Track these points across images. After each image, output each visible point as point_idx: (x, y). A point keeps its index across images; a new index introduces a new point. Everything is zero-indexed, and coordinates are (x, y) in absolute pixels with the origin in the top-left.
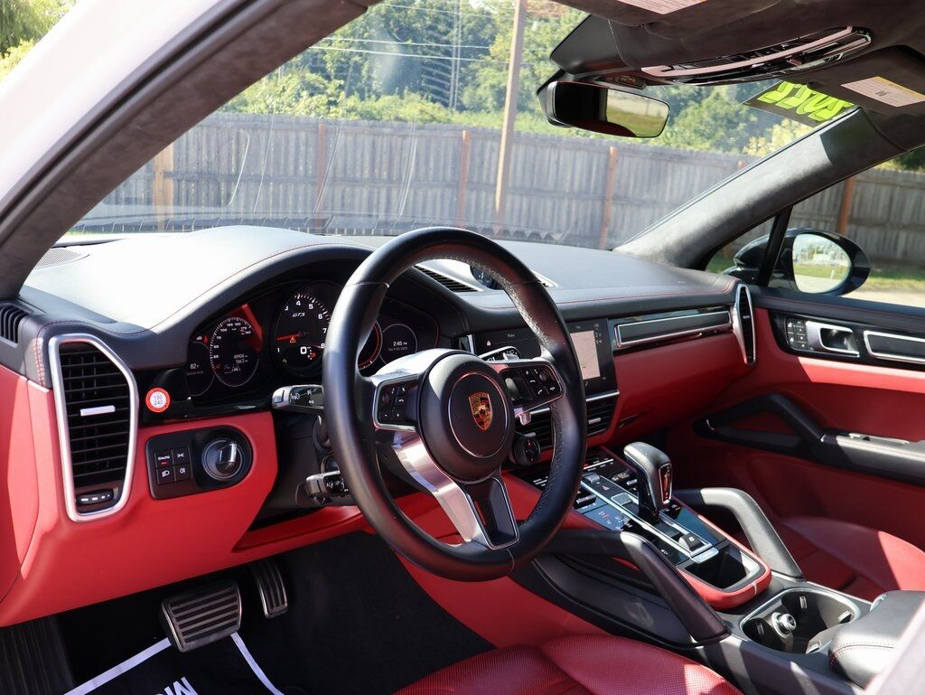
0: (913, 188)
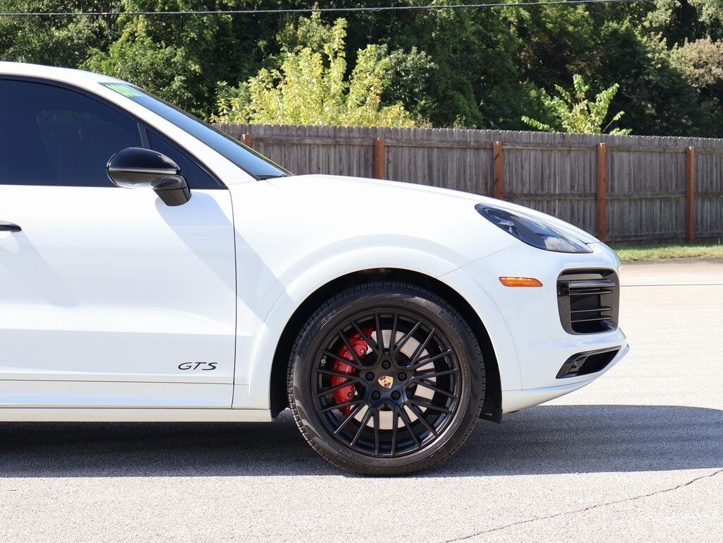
0: (452, 148)
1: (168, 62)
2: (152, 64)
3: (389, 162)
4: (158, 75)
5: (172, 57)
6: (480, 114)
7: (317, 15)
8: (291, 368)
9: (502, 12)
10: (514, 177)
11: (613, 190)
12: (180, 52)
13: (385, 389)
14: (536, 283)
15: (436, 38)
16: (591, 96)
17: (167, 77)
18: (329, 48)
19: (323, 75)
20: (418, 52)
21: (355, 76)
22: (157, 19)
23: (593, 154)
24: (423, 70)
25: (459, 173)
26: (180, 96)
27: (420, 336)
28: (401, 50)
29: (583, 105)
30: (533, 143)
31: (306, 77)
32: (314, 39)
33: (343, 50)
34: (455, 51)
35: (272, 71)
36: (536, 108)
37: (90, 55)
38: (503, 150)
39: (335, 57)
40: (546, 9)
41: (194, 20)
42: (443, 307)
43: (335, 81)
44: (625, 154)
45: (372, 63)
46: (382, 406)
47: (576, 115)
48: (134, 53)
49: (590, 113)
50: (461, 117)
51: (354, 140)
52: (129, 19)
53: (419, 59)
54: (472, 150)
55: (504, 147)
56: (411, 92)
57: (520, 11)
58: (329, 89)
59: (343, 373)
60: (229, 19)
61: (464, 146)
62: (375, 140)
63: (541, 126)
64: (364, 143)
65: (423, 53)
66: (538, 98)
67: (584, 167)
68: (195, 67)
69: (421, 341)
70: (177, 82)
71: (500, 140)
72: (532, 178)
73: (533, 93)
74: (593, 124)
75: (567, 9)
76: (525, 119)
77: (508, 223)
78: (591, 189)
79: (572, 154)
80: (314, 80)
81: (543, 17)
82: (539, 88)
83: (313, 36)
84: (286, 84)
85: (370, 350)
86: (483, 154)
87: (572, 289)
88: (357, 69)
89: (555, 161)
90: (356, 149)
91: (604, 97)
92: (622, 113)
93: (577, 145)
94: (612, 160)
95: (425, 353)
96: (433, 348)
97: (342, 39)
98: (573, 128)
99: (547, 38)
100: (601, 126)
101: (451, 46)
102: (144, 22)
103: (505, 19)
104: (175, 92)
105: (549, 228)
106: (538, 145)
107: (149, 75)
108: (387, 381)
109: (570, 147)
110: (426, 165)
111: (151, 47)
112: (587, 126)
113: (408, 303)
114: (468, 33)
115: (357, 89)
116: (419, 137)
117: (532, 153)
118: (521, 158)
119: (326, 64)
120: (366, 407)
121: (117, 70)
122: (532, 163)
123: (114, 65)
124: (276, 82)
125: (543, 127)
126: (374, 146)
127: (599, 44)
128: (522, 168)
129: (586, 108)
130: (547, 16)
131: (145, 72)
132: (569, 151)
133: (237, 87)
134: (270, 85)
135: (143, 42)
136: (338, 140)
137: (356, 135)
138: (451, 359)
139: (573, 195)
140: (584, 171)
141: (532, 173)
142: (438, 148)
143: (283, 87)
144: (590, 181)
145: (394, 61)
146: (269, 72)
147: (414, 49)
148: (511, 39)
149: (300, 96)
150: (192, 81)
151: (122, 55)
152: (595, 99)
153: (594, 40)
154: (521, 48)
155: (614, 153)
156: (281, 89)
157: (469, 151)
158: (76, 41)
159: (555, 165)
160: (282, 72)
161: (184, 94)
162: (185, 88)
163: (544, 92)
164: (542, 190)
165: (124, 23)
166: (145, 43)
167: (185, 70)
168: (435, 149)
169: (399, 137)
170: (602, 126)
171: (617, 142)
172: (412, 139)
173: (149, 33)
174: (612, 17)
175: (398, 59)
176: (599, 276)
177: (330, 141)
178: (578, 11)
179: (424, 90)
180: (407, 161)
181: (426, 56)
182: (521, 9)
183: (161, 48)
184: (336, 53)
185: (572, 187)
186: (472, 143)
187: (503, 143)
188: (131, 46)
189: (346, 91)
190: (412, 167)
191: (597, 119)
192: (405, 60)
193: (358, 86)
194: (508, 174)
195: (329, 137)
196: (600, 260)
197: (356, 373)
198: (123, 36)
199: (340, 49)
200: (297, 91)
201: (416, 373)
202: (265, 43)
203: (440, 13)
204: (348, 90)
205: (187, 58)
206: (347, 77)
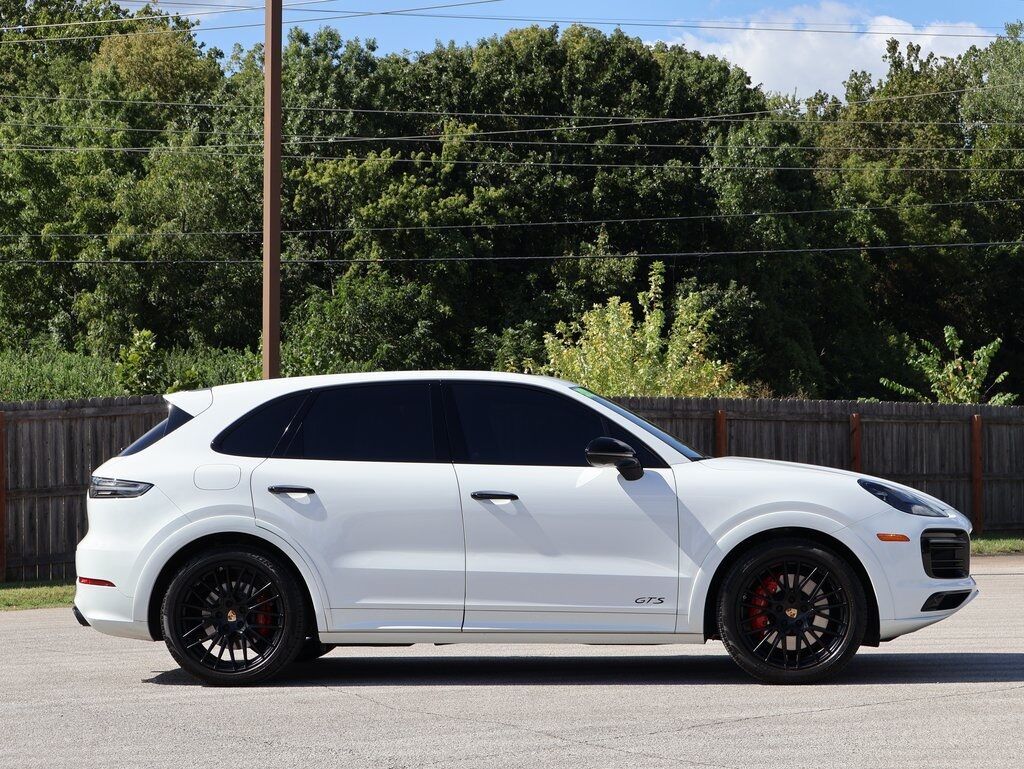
0: (802, 422)
1: (409, 302)
2: (390, 306)
3: (731, 437)
4: (398, 319)
5: (415, 297)
6: (820, 367)
7: (604, 240)
8: (720, 602)
9: (849, 230)
10: (874, 455)
11: (990, 469)
12: (425, 290)
13: (791, 618)
14: (904, 539)
15: (761, 268)
16: (967, 353)
17: (408, 322)
18: (644, 297)
19: (634, 329)
20: (739, 287)
21: (675, 331)
22: (395, 247)
23: (966, 430)
24: (745, 310)
25: (810, 449)
26: (425, 347)
27: (816, 578)
28: (715, 285)
29: (956, 364)
30: (896, 415)
31: (613, 331)
32: (601, 271)
33: (660, 300)
34: (786, 284)
35: (572, 323)
36: (897, 359)
37: (309, 295)
38: (861, 424)
39: (651, 308)
40: (908, 227)
41: (444, 247)
42: (835, 556)
43: (652, 338)
44: (1004, 428)
45: (695, 315)
46: (788, 632)
47: (948, 376)
48: (367, 291)
49: (965, 374)
50: (796, 372)
51: (693, 413)
52: (358, 246)
53: (740, 296)
54: (825, 424)
55: (863, 420)
56: (729, 339)
57: (873, 230)
58: (644, 345)
59: (759, 607)
60: (489, 245)
61: (816, 419)
62: (716, 413)
63: (904, 390)
64: (704, 417)
65: (745, 289)
66: (900, 345)
67: (956, 443)
68: (444, 309)
69: (817, 583)
70: (422, 327)
71: (857, 411)
72: (895, 455)
73: (893, 339)
74: (969, 387)
75: (937, 226)
76: (884, 381)
77: (882, 494)
78: (964, 469)
79: (942, 428)
80: (625, 336)
81: (904, 237)
82: (900, 333)
83: (599, 267)
84: (588, 339)
85: (779, 589)
86: (838, 428)
87: (933, 544)
88: (677, 323)
89: (921, 434)
90: (695, 424)
91: (983, 353)
92: (1006, 373)
93: (947, 417)
94: (990, 436)
95: (821, 592)
96: (826, 588)
97: (659, 286)
98: (944, 393)
99: (911, 265)
100: (979, 390)
101: (782, 278)
102: (378, 252)
103: (854, 239)
104: (418, 340)
105: (915, 499)
106: (902, 417)
107: (386, 320)
108: (793, 612)
109: (939, 420)
110: (773, 441)
111: (388, 284)
112: (963, 390)
113: (809, 553)
114: (805, 262)
115: (676, 347)
116: (765, 409)
117: (895, 426)
118: (882, 433)
119: (638, 316)
120: (776, 633)
121: (345, 313)
122: (895, 440)
123: (341, 307)
124: (576, 337)
125: (907, 391)
126: (714, 420)
127: (983, 272)
128: (883, 443)
129: (960, 368)
130: (910, 235)
131: (381, 315)
132: (939, 424)
133: (500, 335)
134: (569, 342)
135: (377, 277)
136: (675, 413)
137: (695, 407)
138: (841, 597)
139: (944, 475)
140: (957, 448)
141: (895, 450)
142: (786, 421)
143: (584, 343)
144: (964, 459)
145: (707, 298)
146: (567, 326)
147: (733, 283)
148: (862, 266)
149: (608, 355)
150: (440, 327)
151: (351, 294)
152: (972, 357)
153: (975, 266)
154: (876, 278)
155: (991, 427)
156: (581, 346)
157: (821, 424)
158: (289, 276)
159: (922, 440)
160: (582, 325)
161: (430, 343)
162: (431, 336)
163: (907, 338)
164: (907, 468)
165: (351, 252)
166: (380, 278)
167: (431, 314)
168: (784, 423)
169: (743, 409)
170: (981, 390)
171: (995, 414)
172: (757, 410)
173: (384, 266)
174: (999, 236)
175: (711, 296)
176: (954, 535)
177: (665, 414)
178: (952, 229)
179: (745, 337)
180: (751, 436)
181: (749, 293)
182: (874, 227)
183: (400, 284)
184: (652, 303)
185: (942, 466)
186: (825, 416)
187: (861, 416)
188: (362, 282)
189: (664, 350)
190: (758, 442)
191: (975, 381)
192: (721, 297)
193: (678, 342)
194: (867, 452)
195: (665, 410)
196: (954, 523)
197: (769, 605)
198: (350, 269)
199: (656, 298)
200: (604, 350)
201: (815, 607)
202: (536, 276)
203: (767, 235)
204: (666, 347)
205: (433, 297)
206: (665, 332)
